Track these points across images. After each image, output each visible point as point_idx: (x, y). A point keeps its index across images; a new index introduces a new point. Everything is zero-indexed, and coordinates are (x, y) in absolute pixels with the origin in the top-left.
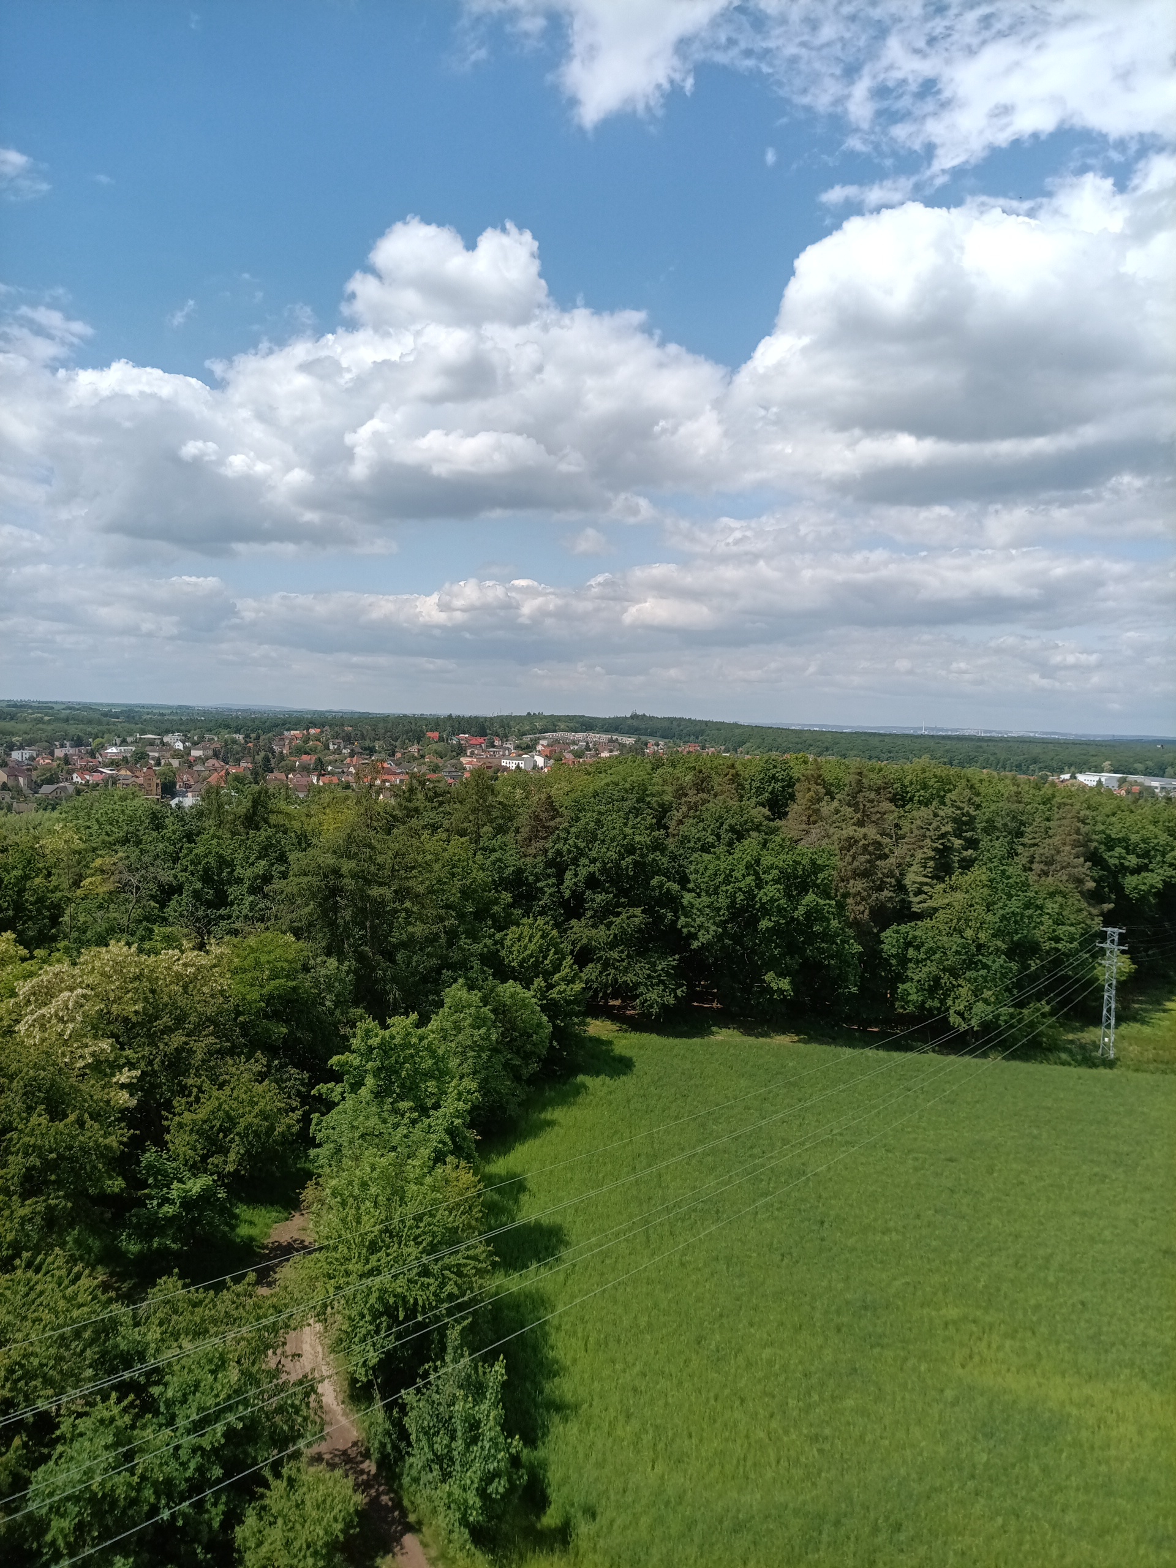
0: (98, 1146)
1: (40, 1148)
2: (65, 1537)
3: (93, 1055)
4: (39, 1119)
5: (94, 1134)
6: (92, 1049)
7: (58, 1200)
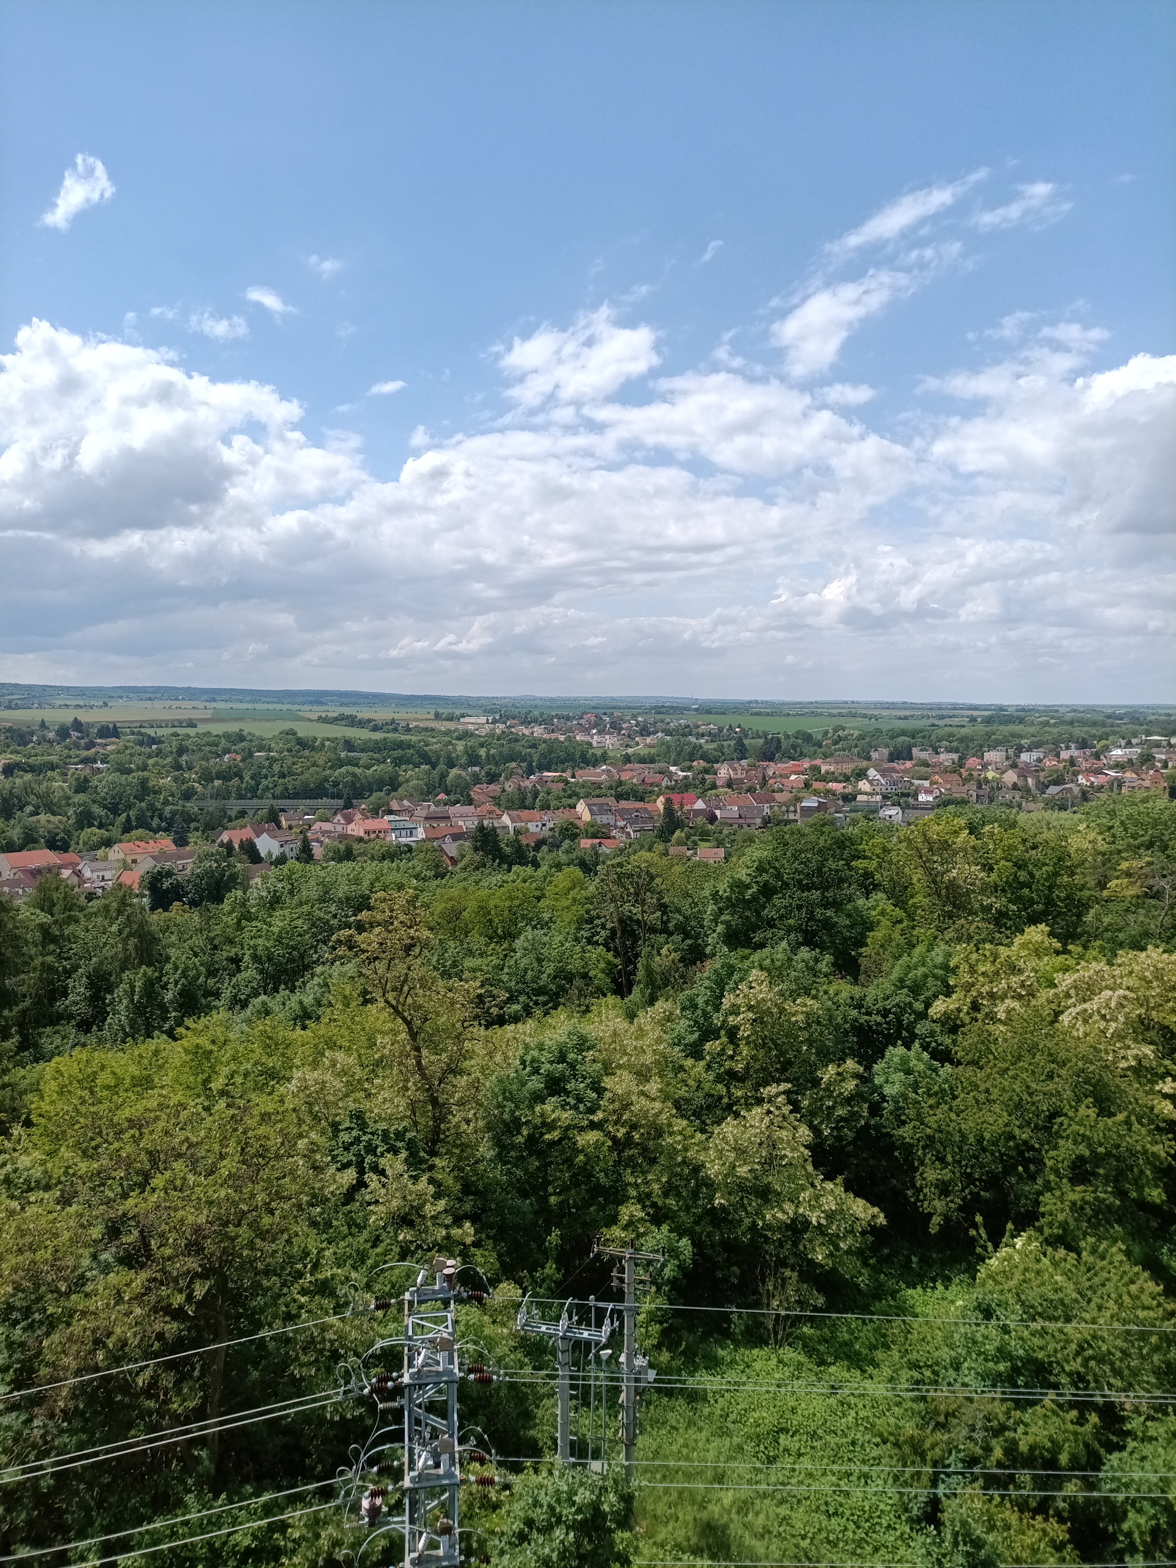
0: (1145, 1152)
1: (1089, 1139)
2: (1142, 1533)
3: (1136, 1057)
4: (1087, 1111)
5: (1140, 1138)
6: (1135, 1052)
7: (1106, 1194)
